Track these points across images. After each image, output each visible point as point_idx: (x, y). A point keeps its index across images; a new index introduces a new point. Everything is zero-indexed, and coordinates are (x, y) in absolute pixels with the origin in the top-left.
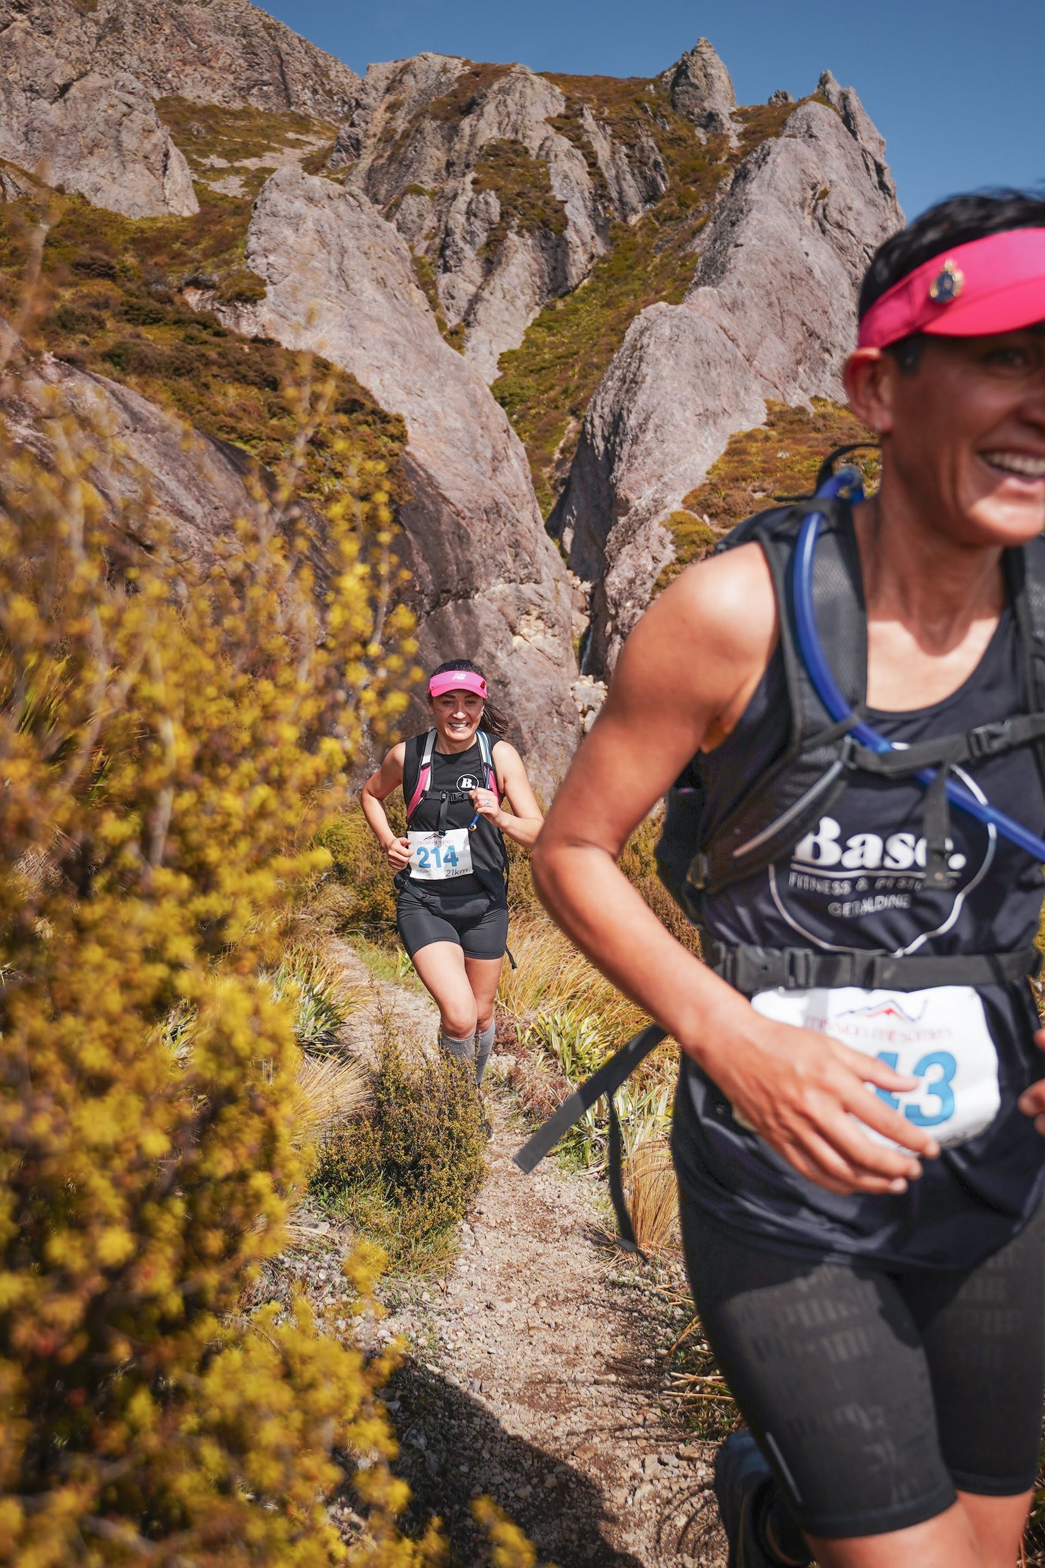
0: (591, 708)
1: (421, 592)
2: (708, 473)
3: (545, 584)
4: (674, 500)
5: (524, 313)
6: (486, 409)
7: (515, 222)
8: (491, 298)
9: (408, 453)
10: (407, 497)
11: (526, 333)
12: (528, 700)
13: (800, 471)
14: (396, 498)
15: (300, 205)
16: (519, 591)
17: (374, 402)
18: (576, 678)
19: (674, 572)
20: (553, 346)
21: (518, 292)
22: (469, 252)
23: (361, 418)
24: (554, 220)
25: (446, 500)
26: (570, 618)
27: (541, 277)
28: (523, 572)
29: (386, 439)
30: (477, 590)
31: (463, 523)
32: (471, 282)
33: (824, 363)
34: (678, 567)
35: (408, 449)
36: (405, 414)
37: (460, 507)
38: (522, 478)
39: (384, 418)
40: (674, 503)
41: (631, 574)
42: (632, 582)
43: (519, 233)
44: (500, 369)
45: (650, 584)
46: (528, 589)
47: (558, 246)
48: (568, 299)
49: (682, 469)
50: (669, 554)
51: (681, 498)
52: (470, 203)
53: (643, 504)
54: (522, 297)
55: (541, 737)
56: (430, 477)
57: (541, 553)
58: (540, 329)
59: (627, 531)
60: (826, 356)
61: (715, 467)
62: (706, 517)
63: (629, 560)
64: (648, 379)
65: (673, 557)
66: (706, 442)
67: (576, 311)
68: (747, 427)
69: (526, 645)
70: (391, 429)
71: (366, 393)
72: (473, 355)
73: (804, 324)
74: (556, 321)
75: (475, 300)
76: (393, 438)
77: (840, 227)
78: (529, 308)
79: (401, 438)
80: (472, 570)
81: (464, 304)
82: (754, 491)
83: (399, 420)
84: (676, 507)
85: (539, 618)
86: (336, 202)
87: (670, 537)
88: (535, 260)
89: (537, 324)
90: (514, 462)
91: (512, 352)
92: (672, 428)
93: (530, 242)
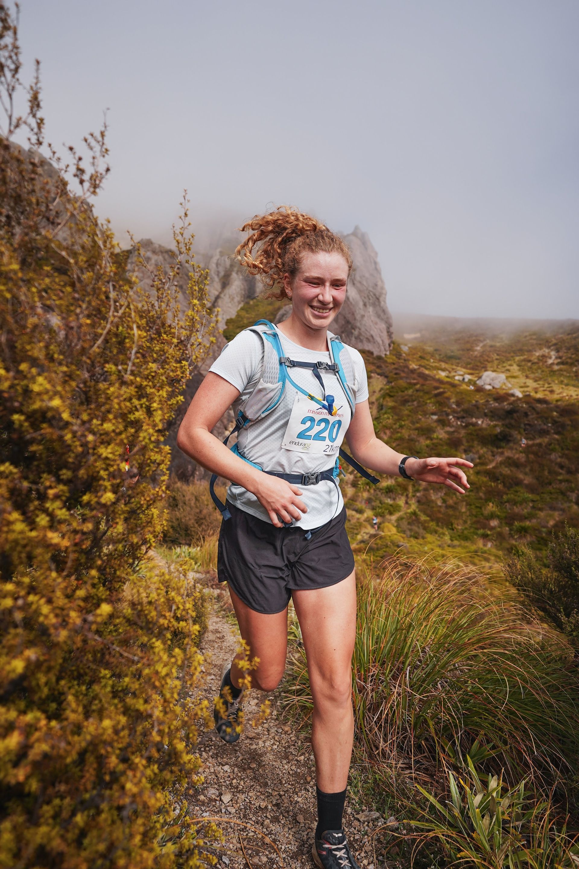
6: (220, 340)
7: (236, 269)
11: (238, 312)
15: (149, 254)
20: (248, 318)
21: (235, 296)
22: (216, 279)
32: (217, 290)
33: (352, 333)
43: (237, 273)
44: (226, 325)
48: (255, 300)
52: (218, 260)
60: (353, 331)
67: (257, 305)
73: (345, 318)
75: (217, 298)
77: (360, 282)
78: (239, 303)
81: (213, 299)
86: (164, 254)
89: (242, 309)
91: (231, 319)
93: (241, 277)
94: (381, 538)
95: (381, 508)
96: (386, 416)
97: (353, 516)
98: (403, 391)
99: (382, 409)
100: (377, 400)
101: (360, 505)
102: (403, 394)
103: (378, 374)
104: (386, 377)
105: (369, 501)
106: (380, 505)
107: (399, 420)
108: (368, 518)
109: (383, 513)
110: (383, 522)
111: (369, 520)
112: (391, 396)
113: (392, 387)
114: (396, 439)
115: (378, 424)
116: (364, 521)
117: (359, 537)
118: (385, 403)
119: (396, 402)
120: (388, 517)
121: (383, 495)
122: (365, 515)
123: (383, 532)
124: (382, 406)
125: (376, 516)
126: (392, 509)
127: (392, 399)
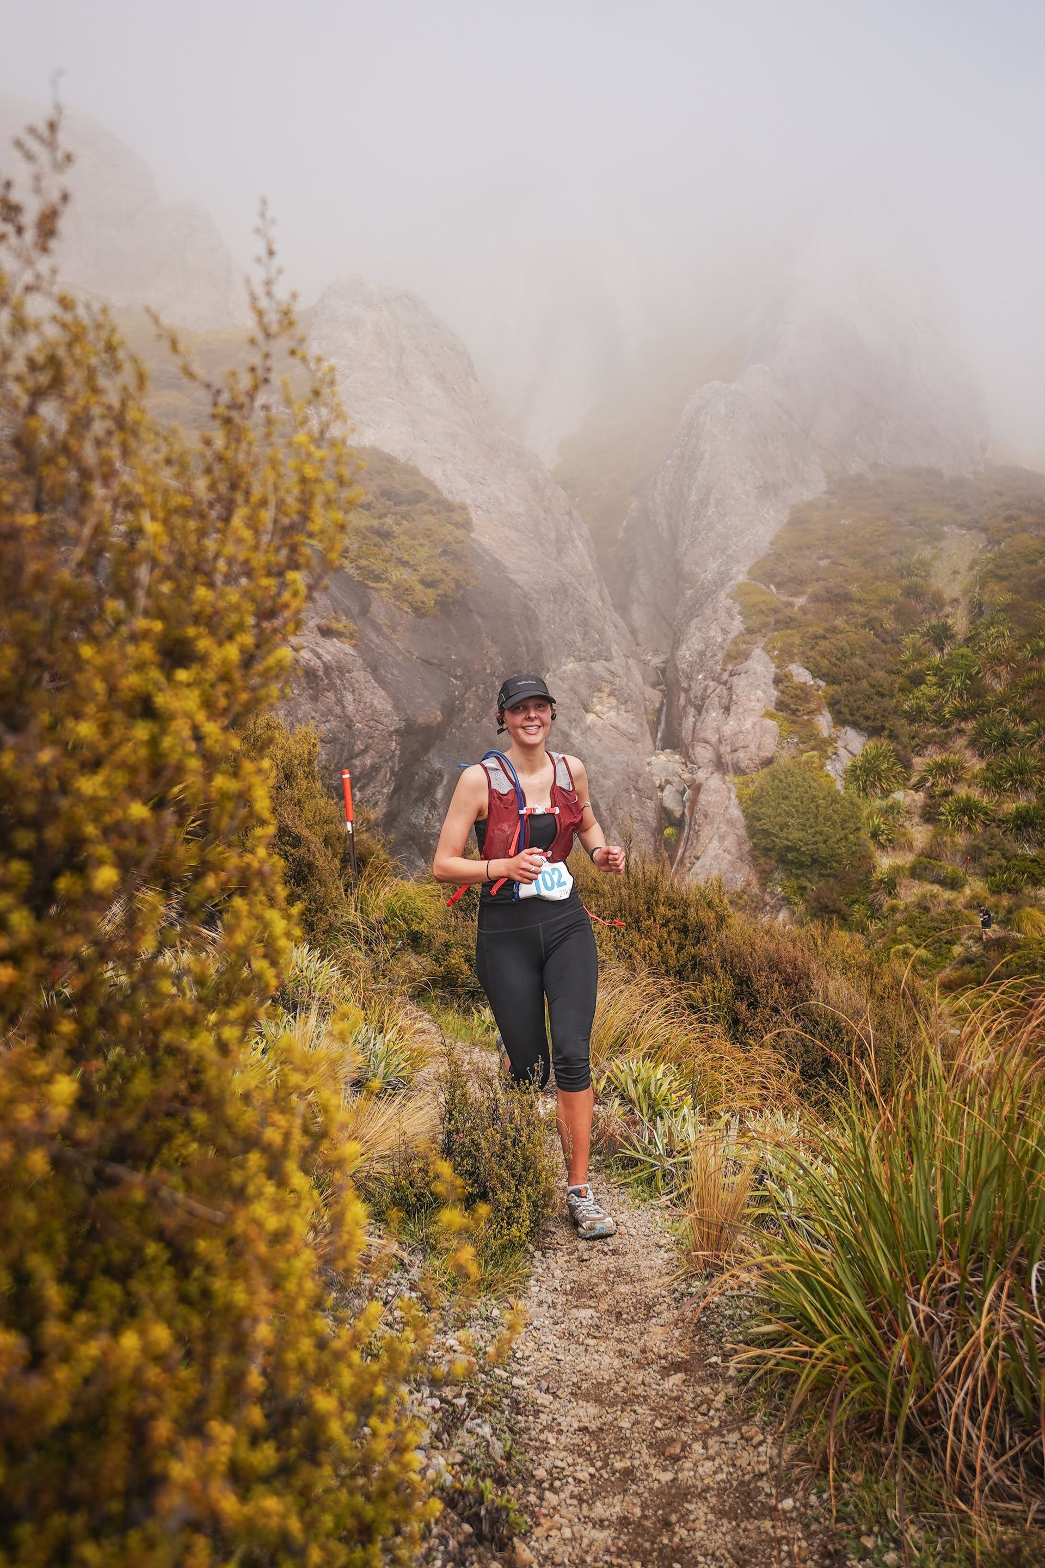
0: (668, 782)
1: (492, 674)
2: (772, 543)
3: (616, 661)
4: (739, 572)
6: (548, 491)
9: (473, 540)
10: (473, 582)
11: (584, 418)
12: (605, 777)
13: (863, 537)
14: (463, 583)
15: (357, 311)
16: (591, 669)
17: (438, 491)
18: (653, 753)
19: (745, 642)
20: (612, 430)
23: (426, 508)
25: (512, 583)
26: (643, 693)
28: (592, 650)
29: (451, 527)
30: (548, 671)
31: (531, 605)
34: (747, 637)
35: (473, 535)
36: (468, 501)
37: (526, 588)
38: (587, 558)
39: (449, 507)
40: (740, 575)
41: (700, 647)
42: (702, 654)
44: (560, 454)
45: (720, 656)
46: (599, 667)
49: (745, 541)
50: (737, 625)
51: (745, 569)
53: (709, 577)
55: (620, 814)
56: (496, 562)
57: (610, 632)
58: (598, 414)
59: (694, 605)
61: (777, 537)
62: (772, 587)
63: (698, 634)
64: (706, 455)
65: (742, 627)
66: (768, 513)
68: (808, 496)
69: (600, 723)
70: (456, 517)
71: (430, 484)
76: (457, 525)
78: (586, 395)
79: (466, 525)
80: (541, 650)
82: (820, 559)
83: (463, 508)
84: (742, 578)
85: (611, 694)
86: (394, 306)
87: (737, 608)
89: (595, 409)
90: (578, 543)
91: (571, 438)
92: (733, 502)
94: (1016, 947)
95: (1007, 869)
96: (993, 630)
97: (934, 896)
98: (1033, 562)
99: (981, 614)
100: (965, 593)
101: (949, 866)
102: (1034, 567)
103: (961, 526)
104: (984, 529)
105: (972, 855)
106: (1004, 862)
107: (1031, 635)
108: (974, 897)
109: (1014, 882)
110: (1019, 907)
111: (975, 904)
112: (1002, 578)
113: (1003, 555)
114: (1028, 688)
115: (975, 652)
116: (968, 906)
117: (957, 950)
118: (986, 598)
119: (1017, 591)
120: (1028, 890)
121: (1010, 837)
122: (967, 891)
123: (1019, 931)
124: (980, 605)
125: (996, 890)
126: (1037, 871)
127: (1005, 583)
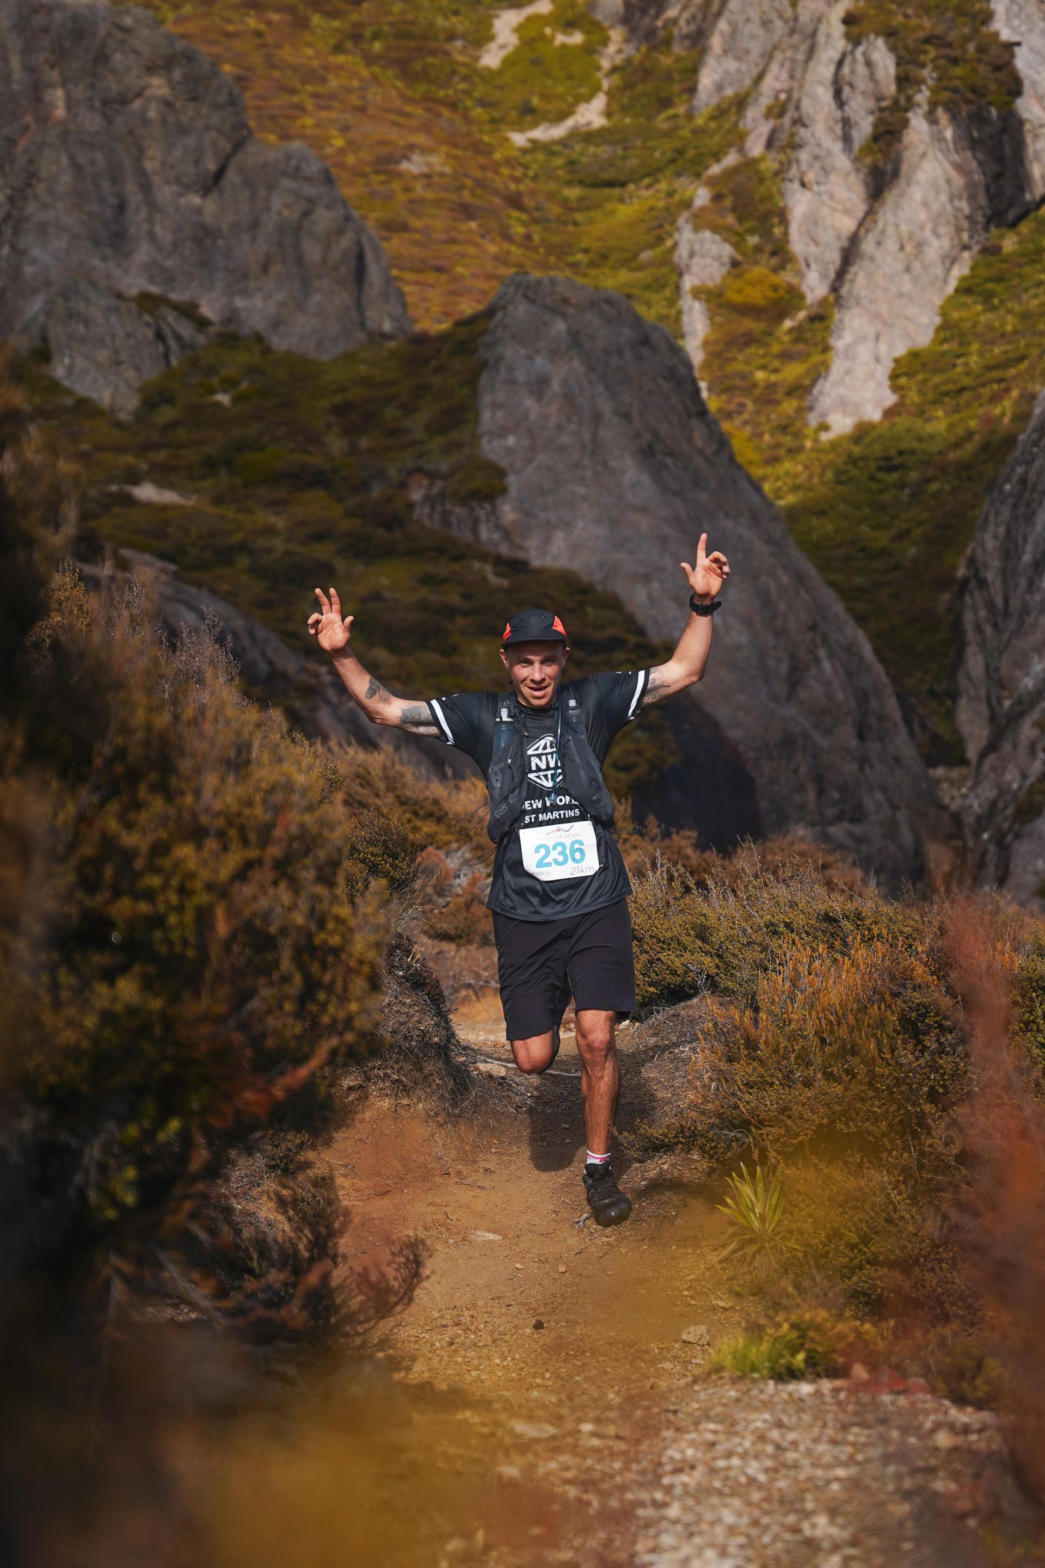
5: (939, 271)
8: (878, 254)
24: (993, 86)
27: (972, 198)
47: (1004, 130)
54: (935, 243)
58: (968, 300)
72: (847, 364)
74: (999, 279)
88: (958, 167)
